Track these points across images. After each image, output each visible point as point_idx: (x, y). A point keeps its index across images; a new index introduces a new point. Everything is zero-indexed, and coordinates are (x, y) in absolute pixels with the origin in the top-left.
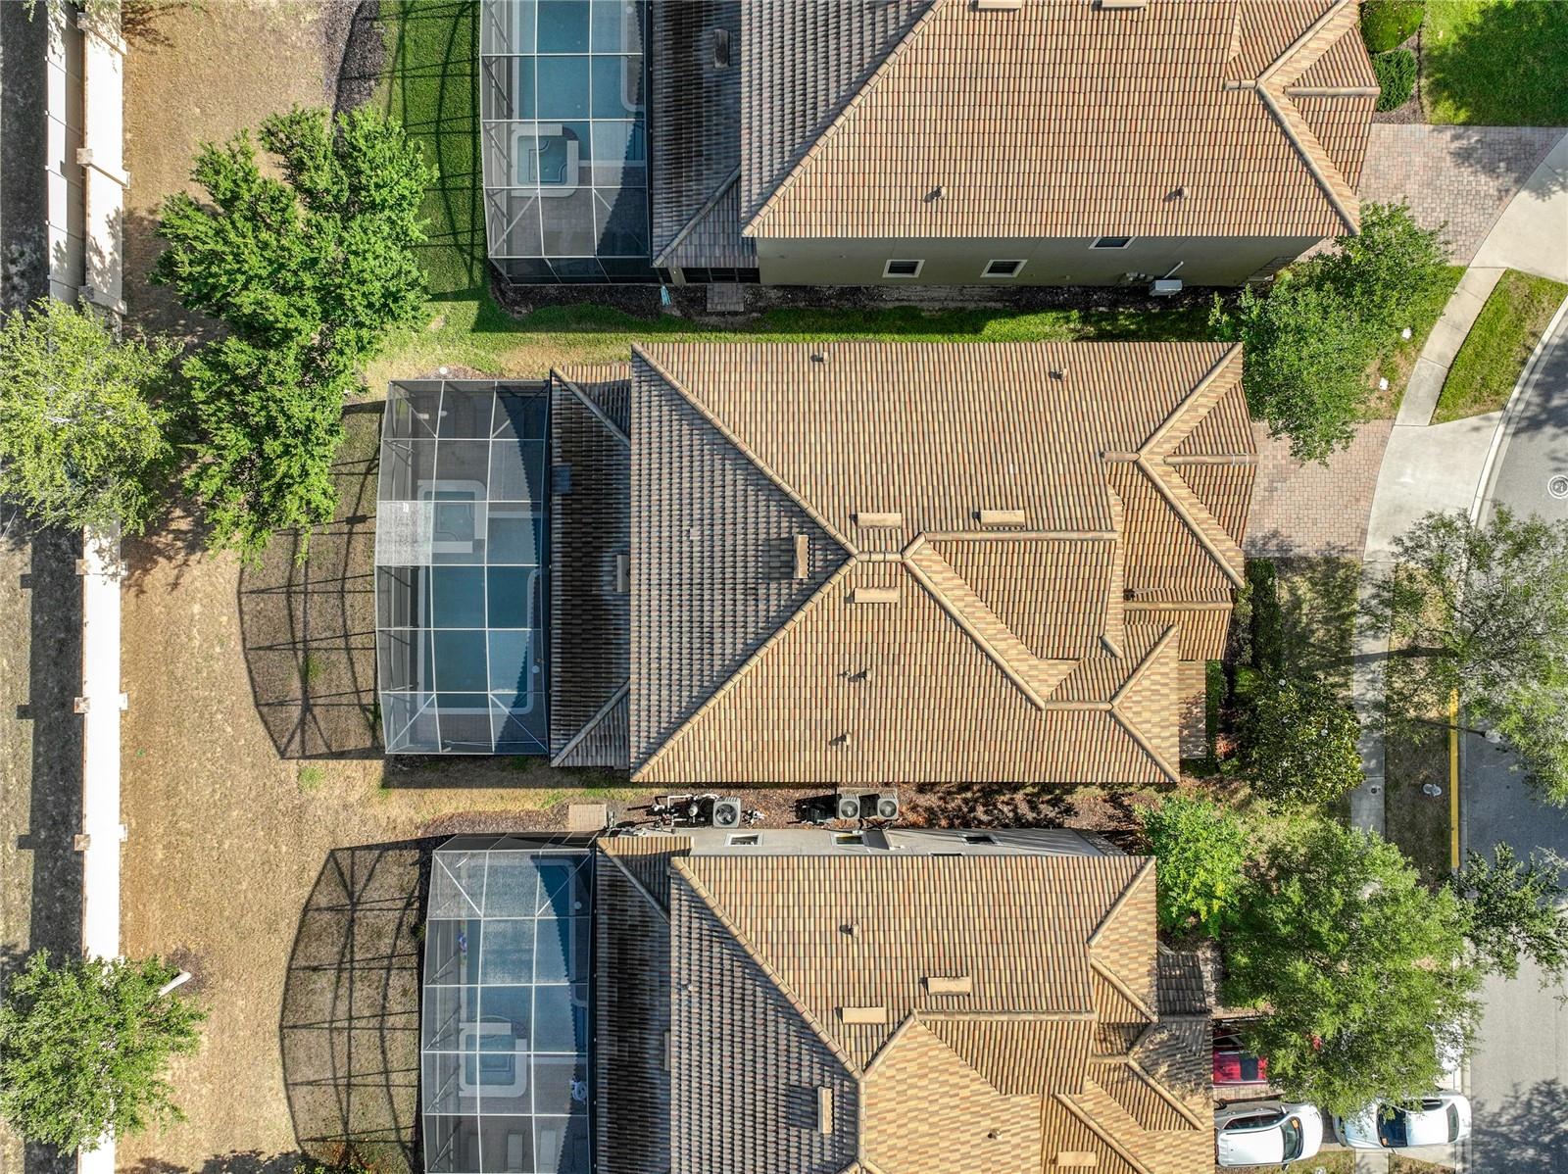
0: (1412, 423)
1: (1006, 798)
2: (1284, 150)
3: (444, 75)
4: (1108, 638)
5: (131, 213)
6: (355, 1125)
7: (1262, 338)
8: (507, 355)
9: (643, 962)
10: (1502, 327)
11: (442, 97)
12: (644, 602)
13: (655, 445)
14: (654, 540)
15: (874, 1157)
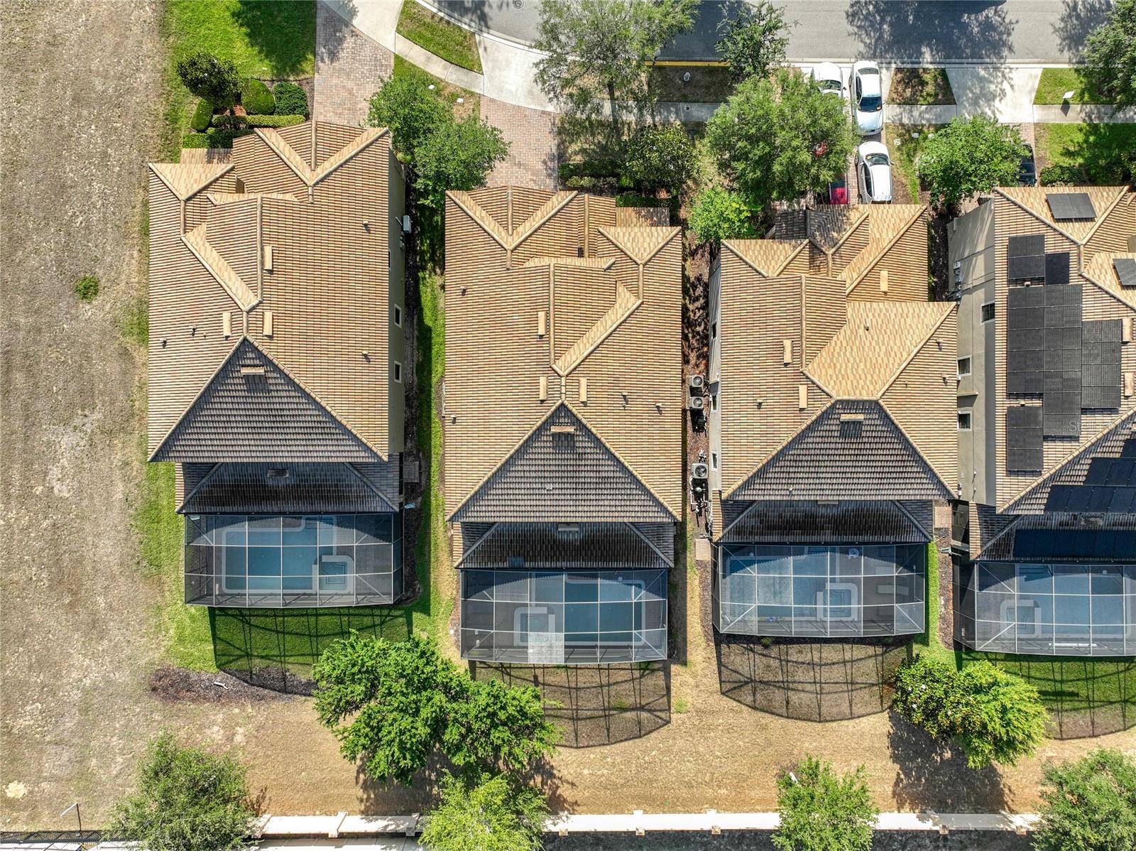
0: (483, 85)
1: (692, 315)
2: (344, 170)
3: (284, 633)
4: (605, 267)
5: (362, 813)
6: (873, 680)
7: (442, 180)
8: (443, 596)
9: (780, 516)
10: (428, 35)
11: (296, 634)
12: (585, 514)
13: (501, 509)
14: (552, 509)
15: (875, 392)
